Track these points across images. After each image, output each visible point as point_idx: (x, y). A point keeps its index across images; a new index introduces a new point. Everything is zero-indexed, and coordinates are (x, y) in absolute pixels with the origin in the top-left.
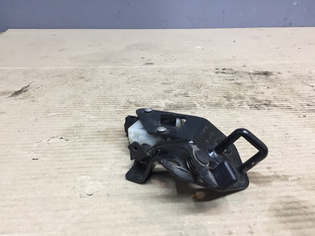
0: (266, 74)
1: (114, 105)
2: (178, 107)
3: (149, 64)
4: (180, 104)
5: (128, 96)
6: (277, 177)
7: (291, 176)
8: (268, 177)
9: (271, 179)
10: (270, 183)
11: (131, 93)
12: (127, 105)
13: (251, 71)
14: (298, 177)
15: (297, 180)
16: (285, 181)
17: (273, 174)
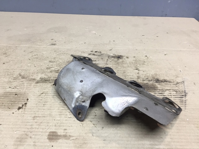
0: (119, 57)
1: (9, 77)
2: (46, 81)
3: (52, 44)
4: (49, 78)
5: (22, 70)
6: (65, 136)
7: (73, 136)
8: (60, 136)
9: (61, 137)
10: (58, 140)
11: (26, 68)
12: (17, 77)
13: (111, 55)
14: (76, 138)
15: (74, 140)
16: (67, 140)
17: (64, 134)
